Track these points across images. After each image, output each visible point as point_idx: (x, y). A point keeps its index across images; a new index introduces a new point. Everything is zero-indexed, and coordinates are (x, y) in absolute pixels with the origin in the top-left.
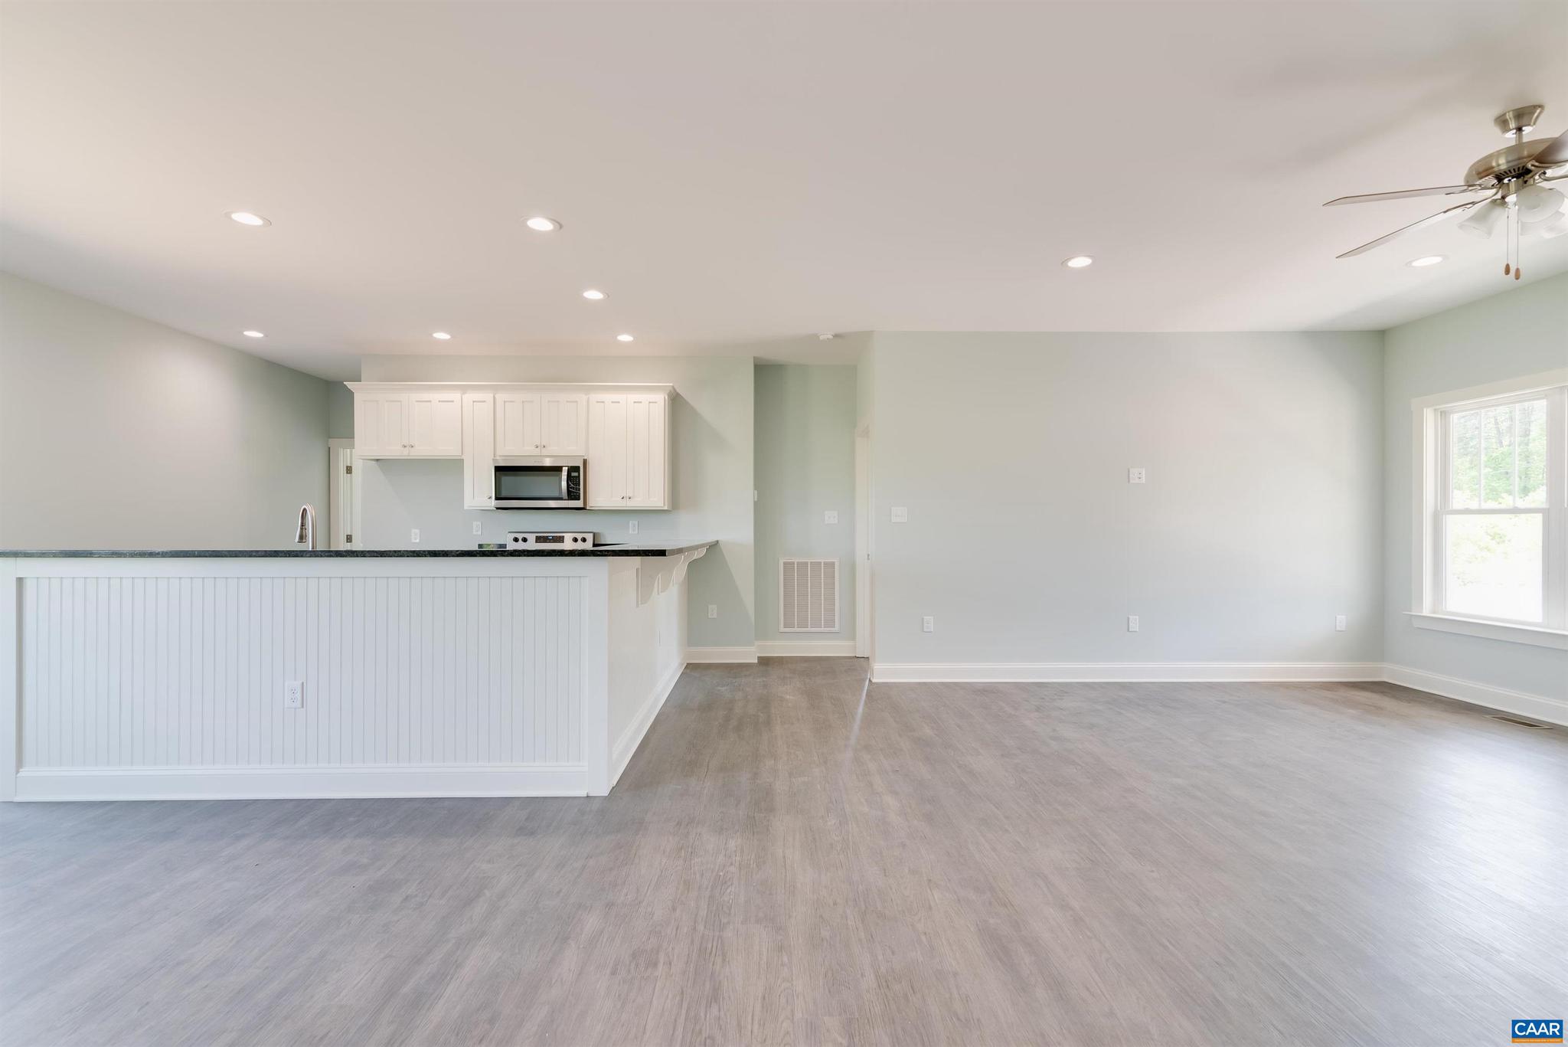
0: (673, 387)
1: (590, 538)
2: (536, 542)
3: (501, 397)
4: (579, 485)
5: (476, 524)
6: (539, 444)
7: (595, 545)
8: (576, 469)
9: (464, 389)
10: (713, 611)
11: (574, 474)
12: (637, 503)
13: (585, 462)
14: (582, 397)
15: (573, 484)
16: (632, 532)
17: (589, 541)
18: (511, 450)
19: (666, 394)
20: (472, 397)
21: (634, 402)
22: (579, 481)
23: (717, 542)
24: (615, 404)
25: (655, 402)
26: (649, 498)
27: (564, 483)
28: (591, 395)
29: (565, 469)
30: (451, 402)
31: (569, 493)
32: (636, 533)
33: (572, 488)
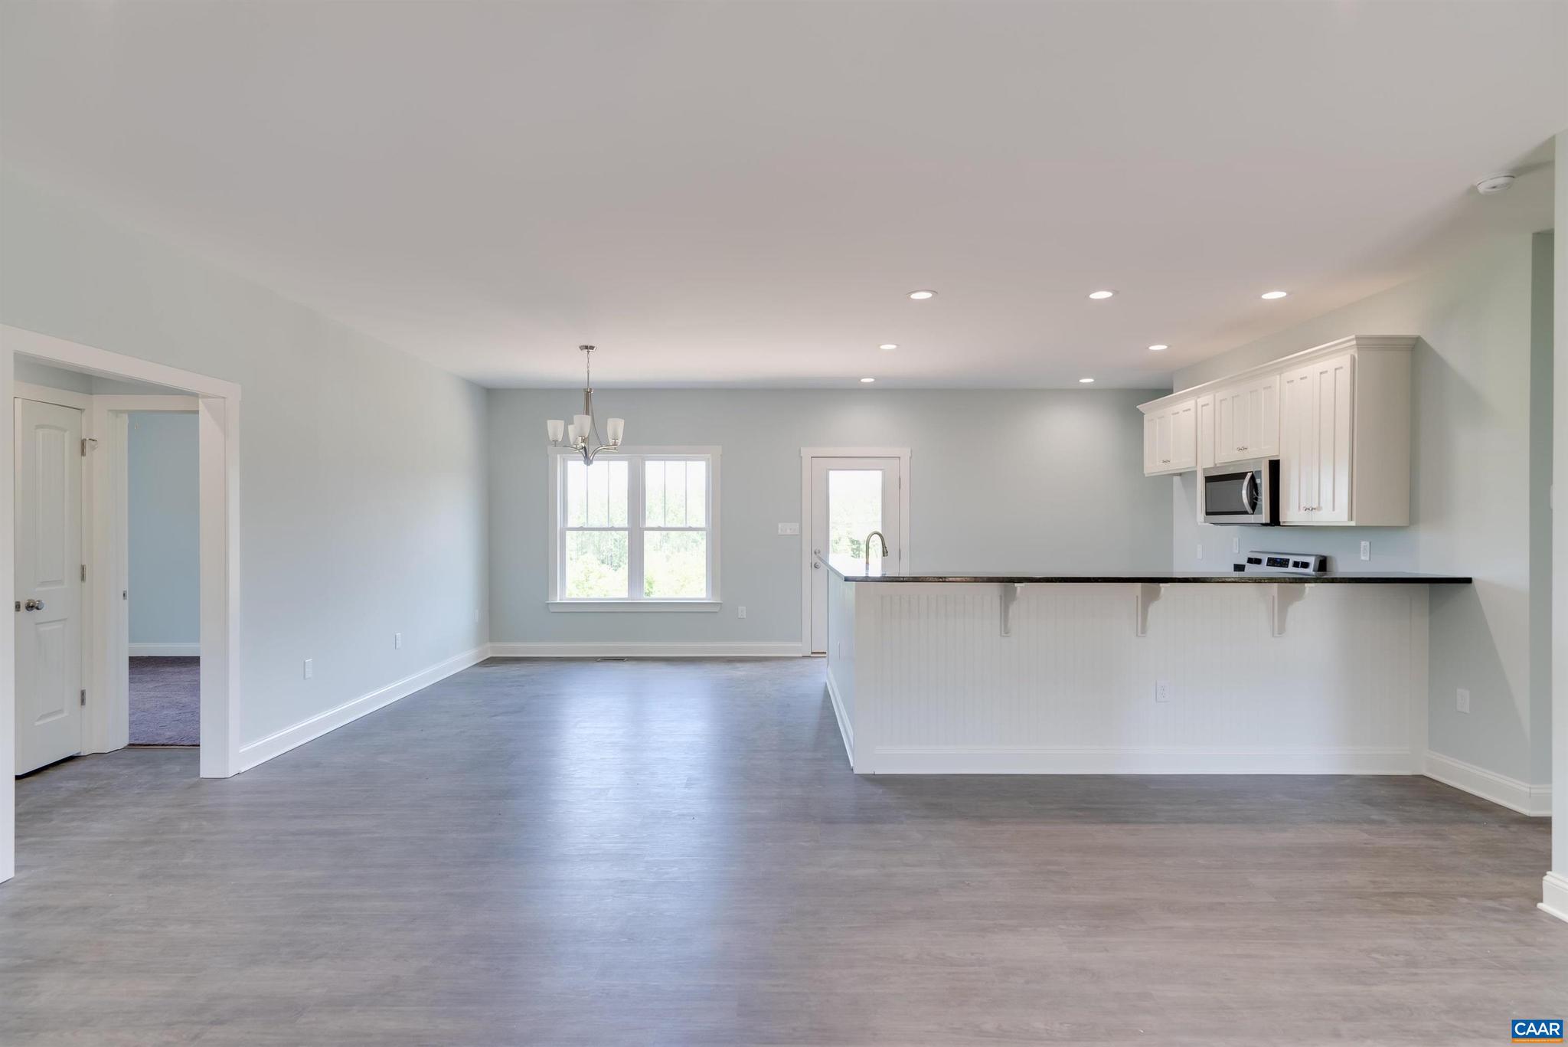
1: (1312, 563)
2: (1268, 565)
3: (1219, 394)
4: (1262, 495)
6: (1242, 446)
8: (1259, 474)
9: (1197, 393)
10: (1464, 700)
11: (1258, 481)
12: (1324, 515)
13: (1273, 465)
14: (1276, 379)
15: (1257, 494)
16: (1363, 558)
17: (1312, 566)
18: (1225, 456)
19: (1354, 352)
20: (1202, 400)
21: (1321, 373)
22: (1261, 490)
23: (1469, 581)
24: (1303, 381)
25: (1341, 368)
26: (1334, 509)
27: (1244, 492)
28: (1282, 375)
29: (1249, 475)
30: (1189, 410)
31: (1254, 504)
32: (1368, 559)
33: (1256, 499)
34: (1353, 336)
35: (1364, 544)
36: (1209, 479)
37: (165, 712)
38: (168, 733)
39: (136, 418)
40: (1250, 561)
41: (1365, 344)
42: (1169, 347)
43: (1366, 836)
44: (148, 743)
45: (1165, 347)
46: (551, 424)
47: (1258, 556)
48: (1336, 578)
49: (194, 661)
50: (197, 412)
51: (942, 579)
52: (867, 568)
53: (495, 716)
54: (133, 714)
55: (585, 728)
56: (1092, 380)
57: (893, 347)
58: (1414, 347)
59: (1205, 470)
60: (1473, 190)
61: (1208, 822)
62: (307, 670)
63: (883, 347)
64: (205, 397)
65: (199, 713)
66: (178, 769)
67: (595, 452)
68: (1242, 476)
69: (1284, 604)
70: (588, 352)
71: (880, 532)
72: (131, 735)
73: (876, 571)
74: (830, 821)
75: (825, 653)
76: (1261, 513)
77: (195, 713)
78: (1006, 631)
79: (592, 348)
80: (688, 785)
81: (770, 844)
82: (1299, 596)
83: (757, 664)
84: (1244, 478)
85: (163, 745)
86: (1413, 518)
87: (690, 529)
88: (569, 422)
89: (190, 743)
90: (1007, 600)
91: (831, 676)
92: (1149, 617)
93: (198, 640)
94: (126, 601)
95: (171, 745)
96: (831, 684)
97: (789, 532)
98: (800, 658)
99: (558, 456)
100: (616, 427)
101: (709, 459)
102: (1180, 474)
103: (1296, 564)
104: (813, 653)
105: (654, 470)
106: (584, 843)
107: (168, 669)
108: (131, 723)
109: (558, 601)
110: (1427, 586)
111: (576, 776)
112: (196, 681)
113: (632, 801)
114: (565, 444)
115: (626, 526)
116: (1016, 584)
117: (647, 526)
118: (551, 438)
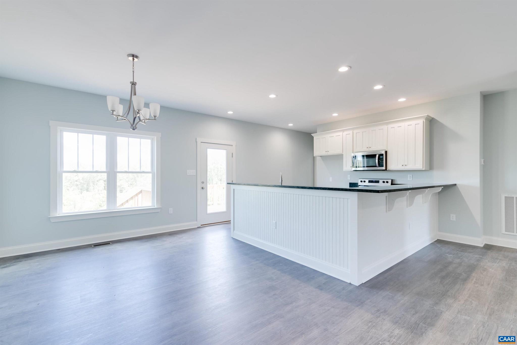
0: (428, 116)
1: (390, 181)
2: (369, 182)
3: (355, 131)
4: (383, 161)
5: (349, 176)
6: (368, 147)
7: (392, 184)
8: (381, 155)
9: (343, 131)
10: (453, 217)
11: (381, 157)
12: (410, 167)
13: (386, 152)
14: (386, 127)
15: (381, 161)
16: (409, 179)
17: (389, 183)
19: (424, 119)
20: (345, 133)
21: (408, 125)
23: (456, 185)
24: (399, 127)
26: (415, 165)
27: (377, 160)
28: (389, 126)
29: (378, 155)
30: (339, 136)
31: (379, 164)
35: (410, 176)
47: (364, 180)
58: (431, 121)
70: (133, 59)
76: (383, 167)
79: (137, 57)
86: (431, 168)
87: (144, 172)
97: (191, 174)
99: (58, 128)
103: (384, 182)
104: (202, 225)
105: (122, 142)
109: (58, 215)
115: (105, 170)
117: (118, 170)
118: (110, 109)
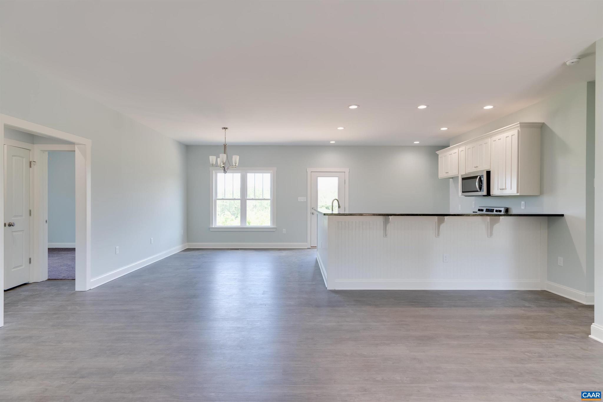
2: (486, 212)
3: (468, 146)
6: (476, 166)
8: (483, 176)
10: (561, 261)
11: (482, 179)
13: (488, 172)
14: (489, 140)
15: (482, 184)
16: (522, 208)
17: (503, 211)
18: (469, 170)
19: (519, 129)
20: (460, 149)
21: (506, 137)
22: (483, 182)
23: (563, 215)
24: (499, 140)
25: (514, 135)
26: (511, 189)
27: (477, 184)
28: (492, 138)
29: (479, 177)
30: (456, 153)
31: (481, 188)
32: (524, 208)
33: (482, 186)
34: (519, 123)
35: (523, 203)
36: (463, 179)
37: (62, 268)
38: (63, 275)
39: (51, 153)
40: (479, 210)
41: (523, 125)
42: (448, 129)
43: (523, 312)
44: (55, 279)
45: (447, 129)
46: (211, 157)
47: (482, 208)
48: (512, 214)
49: (74, 250)
50: (75, 151)
51: (361, 215)
52: (332, 210)
53: (190, 269)
54: (50, 268)
55: (223, 273)
56: (419, 142)
57: (342, 128)
58: (542, 127)
59: (462, 175)
60: (565, 64)
61: (463, 307)
62: (116, 251)
63: (338, 128)
64: (78, 144)
65: (75, 268)
66: (67, 288)
67: (228, 168)
68: (476, 177)
69: (492, 224)
70: (225, 130)
71: (337, 199)
72: (49, 276)
73: (336, 211)
74: (318, 306)
75: (316, 247)
76: (483, 191)
77: (74, 268)
78: (386, 235)
79: (227, 128)
80: (263, 294)
81: (295, 314)
82: (498, 221)
83: (291, 251)
84: (477, 178)
85: (61, 279)
86: (541, 193)
87: (264, 199)
88: (218, 157)
89: (72, 279)
90: (386, 223)
91: (319, 255)
92: (440, 230)
93: (75, 242)
94: (47, 224)
95: (64, 279)
96: (318, 258)
97: (302, 200)
98: (306, 249)
99: (214, 171)
100: (236, 159)
101: (271, 172)
102: (452, 178)
103: (497, 211)
104: (311, 247)
105: (251, 177)
106: (223, 314)
107: (64, 252)
108: (49, 271)
109: (214, 227)
110: (547, 217)
111: (220, 290)
112: (74, 257)
113: (242, 299)
114: (216, 165)
115: (239, 198)
116: (389, 217)
117: (248, 198)
118: (211, 163)
